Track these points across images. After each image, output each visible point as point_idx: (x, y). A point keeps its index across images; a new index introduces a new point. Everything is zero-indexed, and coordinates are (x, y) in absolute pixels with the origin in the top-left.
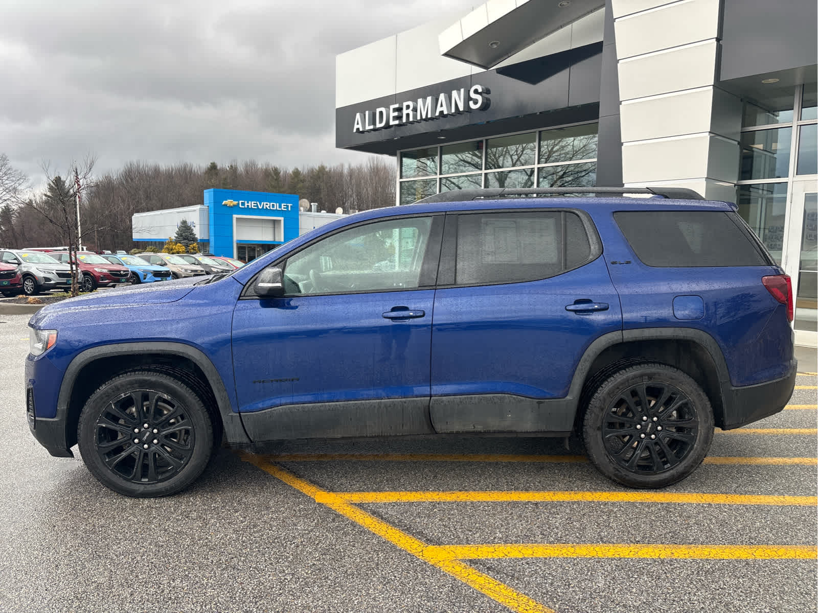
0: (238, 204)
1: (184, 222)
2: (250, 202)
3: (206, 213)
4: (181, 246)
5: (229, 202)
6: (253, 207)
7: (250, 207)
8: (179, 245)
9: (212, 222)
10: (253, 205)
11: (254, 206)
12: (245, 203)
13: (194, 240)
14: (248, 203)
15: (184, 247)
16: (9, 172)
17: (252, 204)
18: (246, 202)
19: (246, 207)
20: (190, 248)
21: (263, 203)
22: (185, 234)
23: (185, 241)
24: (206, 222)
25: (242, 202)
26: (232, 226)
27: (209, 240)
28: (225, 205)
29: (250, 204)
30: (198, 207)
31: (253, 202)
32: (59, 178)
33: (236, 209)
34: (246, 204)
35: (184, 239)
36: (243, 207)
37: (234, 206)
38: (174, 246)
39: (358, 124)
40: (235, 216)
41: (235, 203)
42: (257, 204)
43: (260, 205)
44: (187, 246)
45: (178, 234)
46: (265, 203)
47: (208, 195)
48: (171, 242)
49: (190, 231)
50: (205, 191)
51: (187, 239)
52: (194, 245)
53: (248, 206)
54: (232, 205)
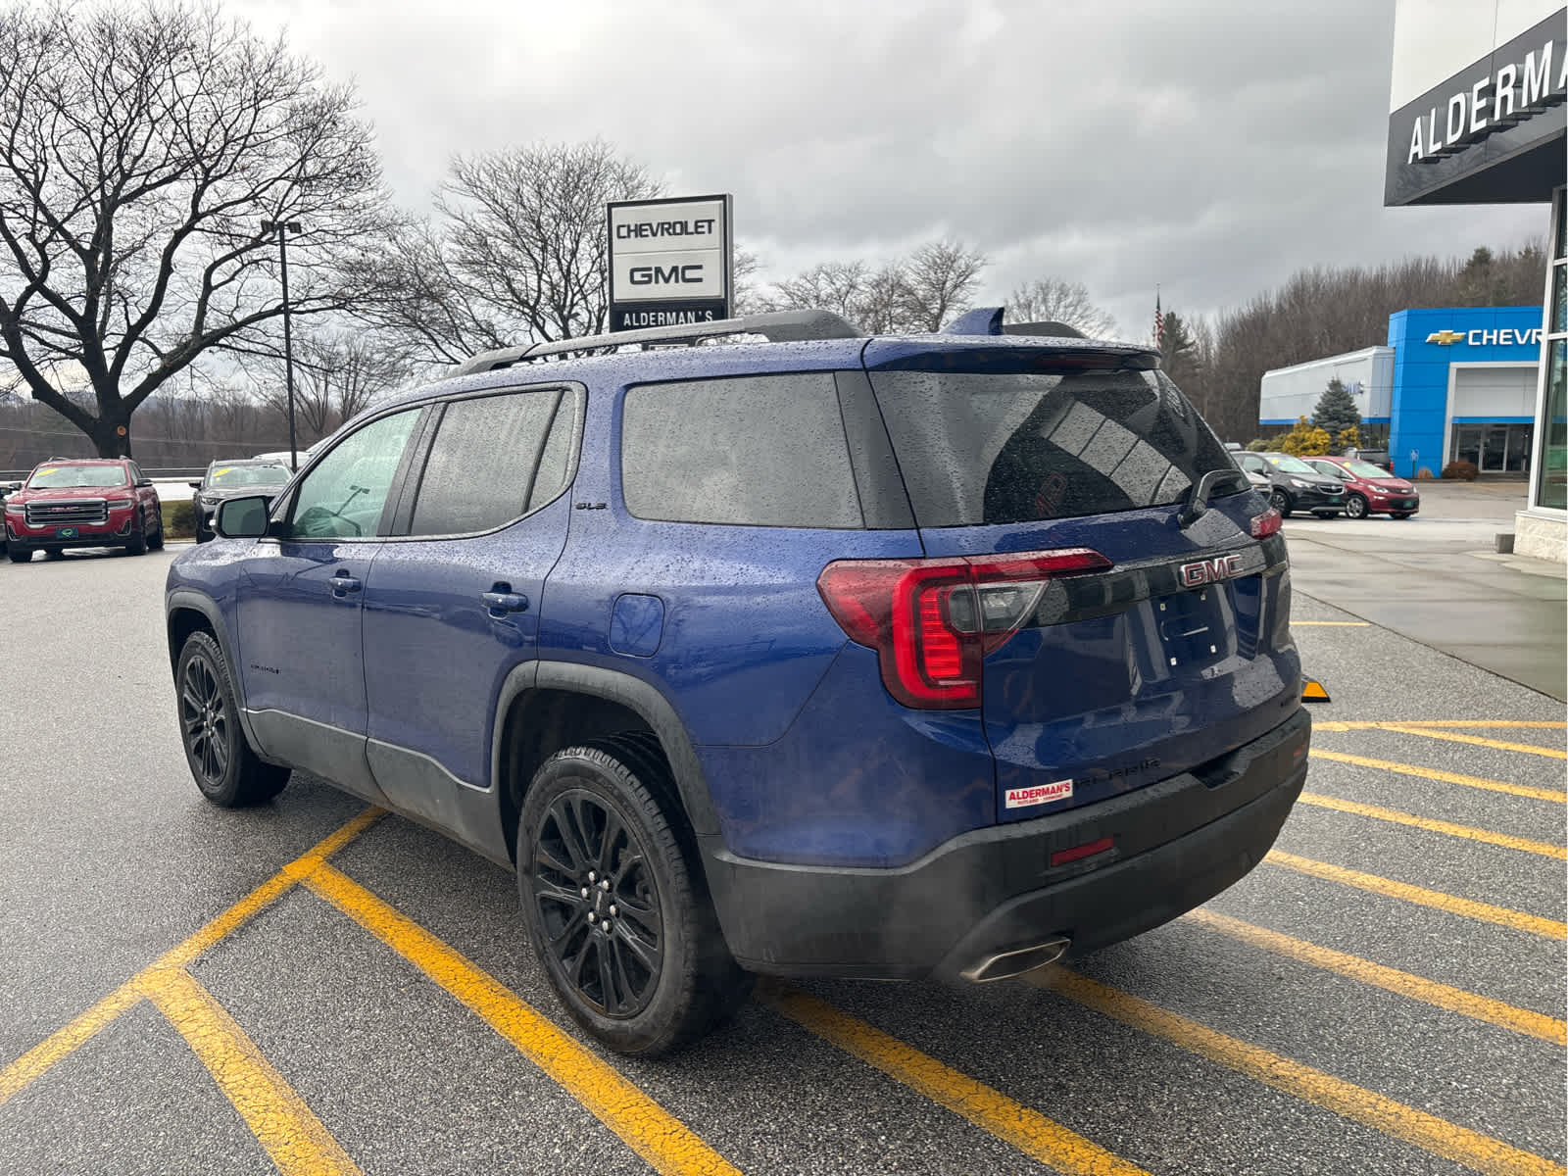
0: (1467, 337)
1: (1335, 385)
2: (1495, 332)
3: (1388, 363)
4: (1321, 434)
5: (1443, 336)
6: (1502, 342)
7: (1495, 343)
8: (1319, 430)
9: (1399, 382)
10: (1502, 336)
11: (1505, 340)
12: (1482, 334)
13: (1353, 419)
14: (1490, 333)
15: (1328, 436)
16: (1088, 313)
17: (1500, 336)
18: (1485, 332)
19: (1484, 342)
20: (1340, 436)
21: (1528, 331)
22: (1337, 409)
23: (1331, 423)
24: (1387, 383)
25: (1474, 334)
26: (1445, 386)
27: (1389, 420)
28: (1434, 343)
29: (1495, 337)
30: (1373, 351)
31: (1503, 331)
32: (1173, 315)
33: (1460, 349)
34: (1485, 337)
35: (1331, 419)
36: (1478, 343)
37: (1456, 342)
38: (1307, 435)
39: (1416, 144)
40: (1454, 365)
41: (1460, 335)
42: (1513, 334)
43: (1522, 337)
44: (1334, 432)
45: (1319, 410)
46: (1535, 331)
47: (1396, 324)
48: (1303, 424)
49: (1346, 401)
50: (1392, 316)
51: (1337, 419)
52: (1351, 430)
53: (1490, 340)
54: (1448, 341)
